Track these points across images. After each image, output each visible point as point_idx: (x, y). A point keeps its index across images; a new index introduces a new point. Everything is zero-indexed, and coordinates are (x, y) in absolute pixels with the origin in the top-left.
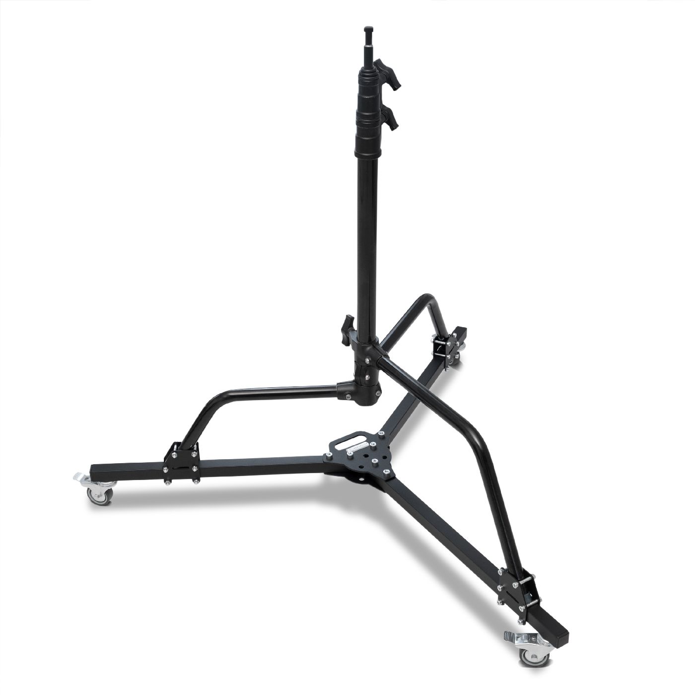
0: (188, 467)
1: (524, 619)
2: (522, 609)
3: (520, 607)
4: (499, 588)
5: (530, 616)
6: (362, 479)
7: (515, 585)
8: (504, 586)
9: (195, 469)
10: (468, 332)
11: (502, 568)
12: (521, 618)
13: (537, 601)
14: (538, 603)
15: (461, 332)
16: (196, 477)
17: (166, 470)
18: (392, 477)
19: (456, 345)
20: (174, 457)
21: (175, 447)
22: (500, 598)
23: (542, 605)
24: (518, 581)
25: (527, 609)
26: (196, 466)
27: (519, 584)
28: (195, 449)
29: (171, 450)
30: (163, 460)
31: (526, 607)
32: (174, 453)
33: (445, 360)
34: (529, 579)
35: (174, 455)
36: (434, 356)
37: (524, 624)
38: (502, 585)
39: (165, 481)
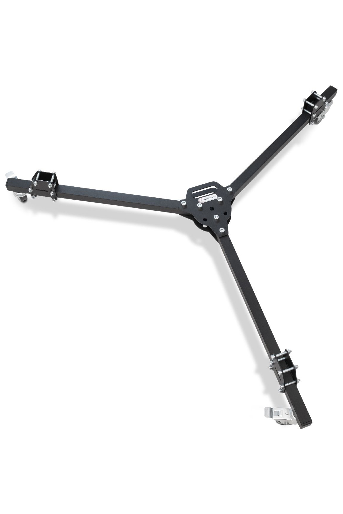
0: (47, 191)
8: (274, 362)
9: (52, 194)
13: (294, 382)
14: (296, 384)
17: (30, 190)
18: (225, 236)
20: (35, 185)
23: (298, 386)
25: (285, 388)
26: (53, 191)
28: (52, 180)
32: (35, 182)
33: (310, 117)
36: (304, 111)
37: (282, 393)
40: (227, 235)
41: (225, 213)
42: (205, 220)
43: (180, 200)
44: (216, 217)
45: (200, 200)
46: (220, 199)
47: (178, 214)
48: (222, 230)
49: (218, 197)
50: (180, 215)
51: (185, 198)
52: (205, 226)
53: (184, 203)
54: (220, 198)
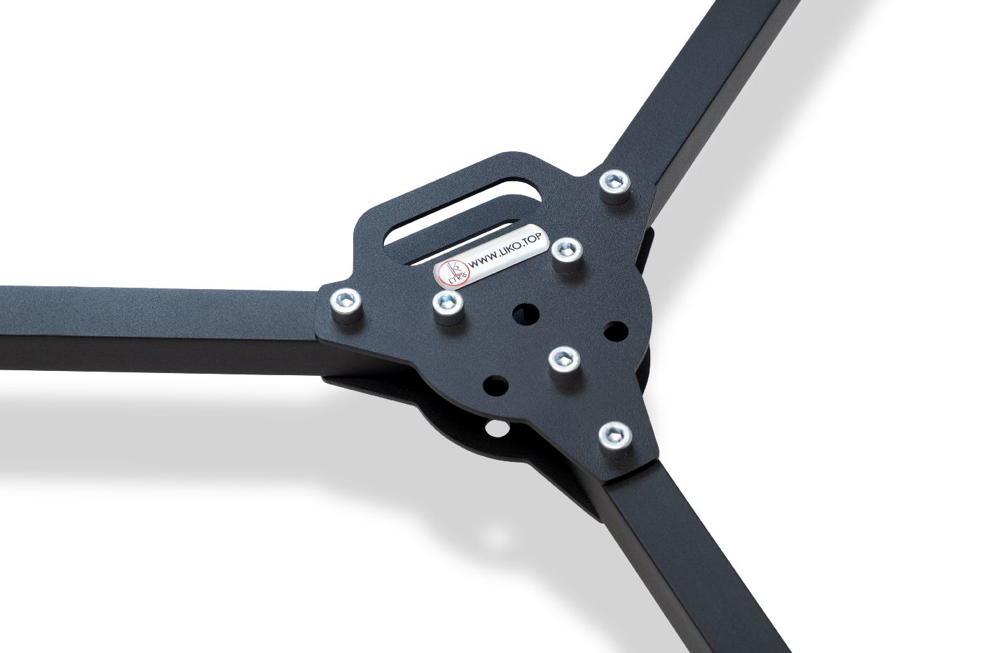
18: (641, 468)
40: (655, 464)
41: (616, 332)
42: (495, 386)
43: (317, 290)
44: (565, 360)
45: (443, 272)
46: (569, 251)
47: (317, 380)
48: (616, 436)
49: (552, 240)
50: (328, 379)
51: (345, 270)
52: (498, 429)
53: (347, 303)
54: (567, 241)
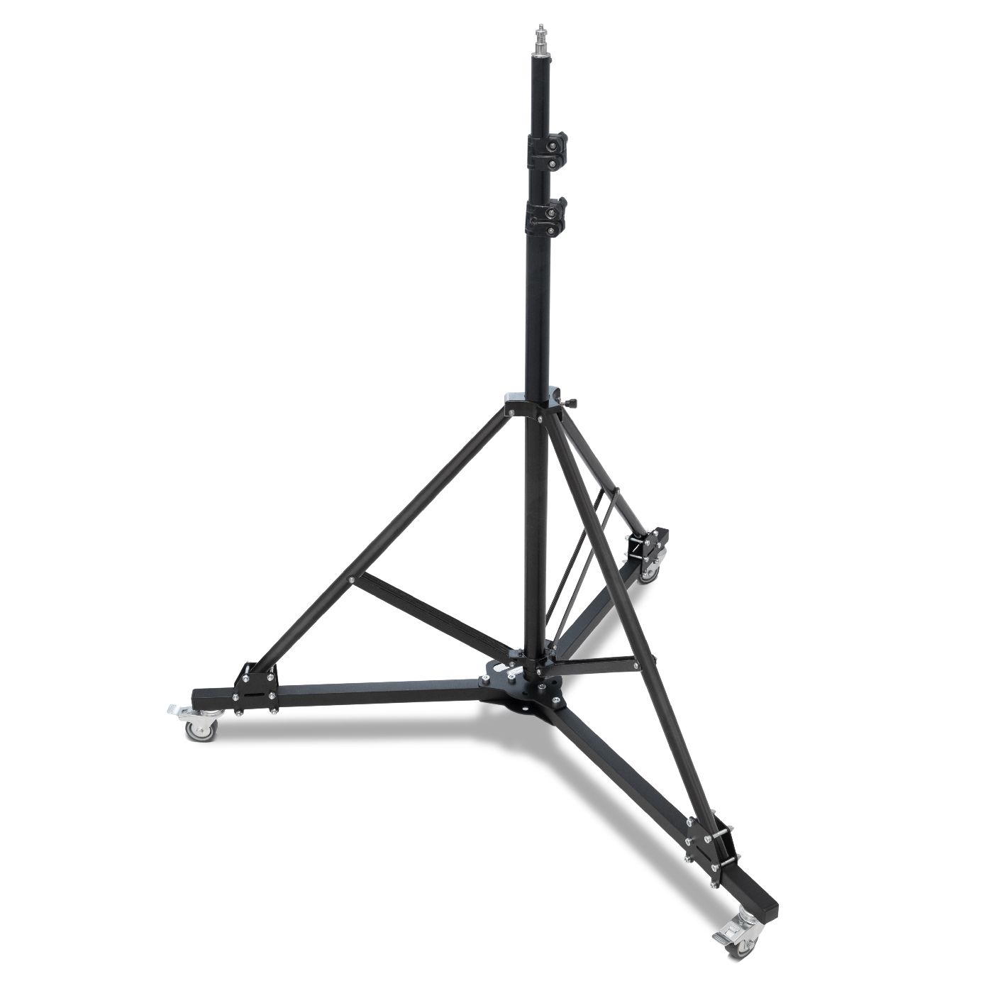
0: (263, 694)
1: (718, 882)
2: (715, 868)
3: (713, 866)
4: (688, 841)
5: (725, 877)
6: (525, 709)
7: (708, 839)
8: (693, 839)
9: (272, 697)
10: (671, 534)
11: (692, 818)
12: (713, 880)
13: (733, 859)
14: (736, 861)
15: (663, 534)
16: (274, 706)
17: (236, 698)
18: (562, 707)
19: (656, 546)
20: (246, 681)
21: (248, 668)
22: (688, 855)
23: (740, 864)
24: (711, 834)
25: (722, 869)
26: (273, 692)
27: (713, 838)
28: (272, 671)
29: (243, 672)
30: (232, 686)
31: (720, 867)
32: (246, 676)
33: (642, 563)
34: (724, 831)
35: (246, 679)
36: (629, 557)
37: (718, 887)
38: (690, 838)
39: (235, 712)
